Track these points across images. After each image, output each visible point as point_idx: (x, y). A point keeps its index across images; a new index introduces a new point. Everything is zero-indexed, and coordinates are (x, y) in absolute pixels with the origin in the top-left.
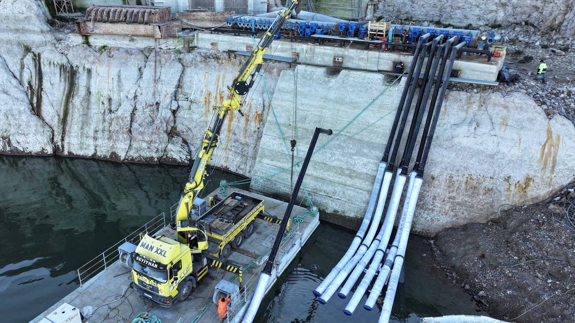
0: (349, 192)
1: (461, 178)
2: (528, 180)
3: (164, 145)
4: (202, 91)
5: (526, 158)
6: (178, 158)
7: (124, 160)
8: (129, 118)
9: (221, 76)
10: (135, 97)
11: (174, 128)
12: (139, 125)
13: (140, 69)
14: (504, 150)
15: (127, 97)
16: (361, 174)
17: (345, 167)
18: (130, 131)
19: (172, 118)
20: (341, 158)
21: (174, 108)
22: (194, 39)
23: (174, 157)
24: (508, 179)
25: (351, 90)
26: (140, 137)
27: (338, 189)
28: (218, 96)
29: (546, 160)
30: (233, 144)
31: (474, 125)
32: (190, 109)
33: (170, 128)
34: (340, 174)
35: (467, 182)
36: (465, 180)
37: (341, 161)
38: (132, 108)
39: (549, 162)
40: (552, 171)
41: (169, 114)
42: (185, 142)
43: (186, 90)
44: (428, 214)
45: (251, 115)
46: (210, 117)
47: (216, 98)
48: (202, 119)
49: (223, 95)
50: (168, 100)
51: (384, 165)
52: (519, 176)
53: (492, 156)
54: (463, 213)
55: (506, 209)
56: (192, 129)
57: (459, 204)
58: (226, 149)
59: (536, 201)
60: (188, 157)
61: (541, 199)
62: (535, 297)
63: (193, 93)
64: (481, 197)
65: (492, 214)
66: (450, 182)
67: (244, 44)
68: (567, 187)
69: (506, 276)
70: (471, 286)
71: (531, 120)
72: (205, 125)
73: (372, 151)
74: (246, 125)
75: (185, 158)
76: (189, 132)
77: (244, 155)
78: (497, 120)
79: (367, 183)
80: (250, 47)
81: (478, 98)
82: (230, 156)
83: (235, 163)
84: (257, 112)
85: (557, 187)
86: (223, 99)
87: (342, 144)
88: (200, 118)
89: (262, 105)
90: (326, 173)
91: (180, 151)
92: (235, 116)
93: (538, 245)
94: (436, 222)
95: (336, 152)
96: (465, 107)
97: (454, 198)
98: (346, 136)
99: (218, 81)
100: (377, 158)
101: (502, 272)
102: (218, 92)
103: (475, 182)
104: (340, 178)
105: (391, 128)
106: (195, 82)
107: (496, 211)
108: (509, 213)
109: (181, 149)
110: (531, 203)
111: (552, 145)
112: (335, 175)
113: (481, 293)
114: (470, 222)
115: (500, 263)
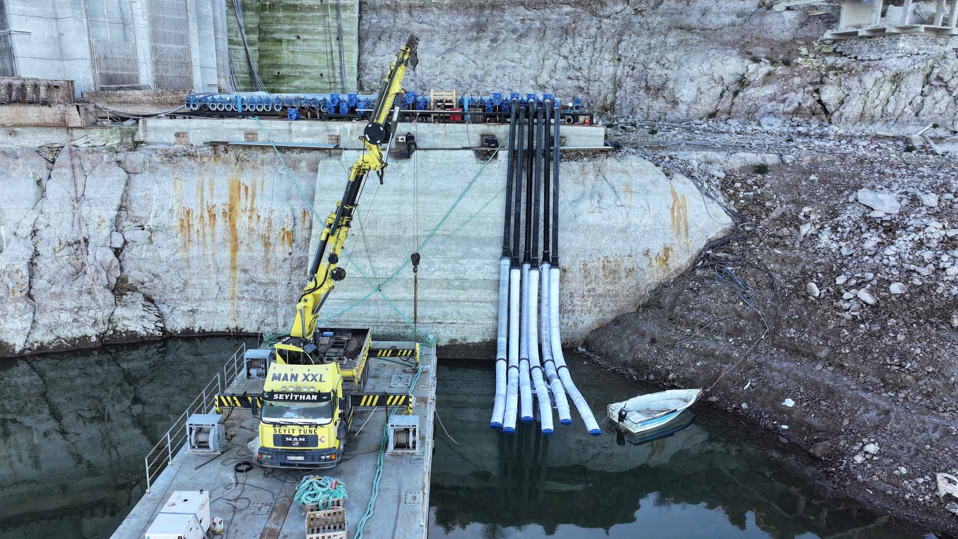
0: (466, 309)
1: (596, 264)
2: (667, 249)
3: (107, 312)
4: (171, 211)
5: (658, 226)
6: (139, 329)
7: (22, 351)
8: (25, 272)
9: (207, 181)
10: (35, 232)
11: (122, 280)
12: (49, 282)
13: (39, 182)
14: (635, 220)
15: (15, 234)
16: (476, 281)
17: (452, 277)
18: (30, 296)
19: (116, 262)
20: (443, 266)
21: (118, 245)
22: (137, 130)
23: (131, 329)
24: (647, 253)
25: (435, 174)
26: (56, 304)
27: (449, 309)
28: (206, 215)
29: (678, 225)
30: (245, 288)
31: (596, 198)
32: (151, 242)
33: (114, 281)
34: (447, 288)
35: (604, 267)
36: (601, 265)
37: (444, 270)
38: (31, 253)
39: (681, 226)
40: (687, 235)
41: (111, 255)
42: (148, 299)
43: (136, 210)
44: (568, 318)
45: (273, 236)
46: (194, 251)
47: (202, 217)
48: (179, 255)
49: (214, 211)
50: (106, 232)
51: (507, 262)
52: (657, 248)
53: (624, 230)
54: (609, 306)
55: (653, 288)
56: (162, 275)
57: (600, 296)
58: (232, 298)
59: (680, 272)
60: (158, 324)
61: (684, 269)
62: (727, 358)
63: (152, 215)
64: (624, 281)
65: (640, 298)
66: (585, 271)
67: (240, 129)
68: (704, 249)
69: (688, 350)
70: (655, 375)
71: (653, 183)
72: (185, 265)
73: (485, 248)
74: (267, 252)
75: (153, 327)
76: (156, 281)
77: (270, 301)
78: (621, 188)
79: (488, 292)
80: (252, 134)
81: (592, 167)
82: (242, 309)
83: (254, 317)
84: (284, 229)
85: (695, 252)
86: (215, 218)
87: (441, 247)
88: (174, 255)
89: (291, 217)
90: (426, 291)
91: (143, 317)
92: (242, 242)
93: (704, 310)
94: (580, 326)
95: (434, 260)
96: (581, 179)
97: (594, 289)
98: (444, 235)
99: (202, 191)
100: (494, 256)
101: (682, 348)
102: (205, 207)
103: (613, 264)
104: (448, 294)
105: (504, 215)
106: (154, 197)
107: (644, 293)
108: (660, 290)
109: (143, 313)
110: (676, 276)
111: (679, 208)
112: (441, 291)
113: (671, 376)
114: (618, 314)
115: (676, 341)
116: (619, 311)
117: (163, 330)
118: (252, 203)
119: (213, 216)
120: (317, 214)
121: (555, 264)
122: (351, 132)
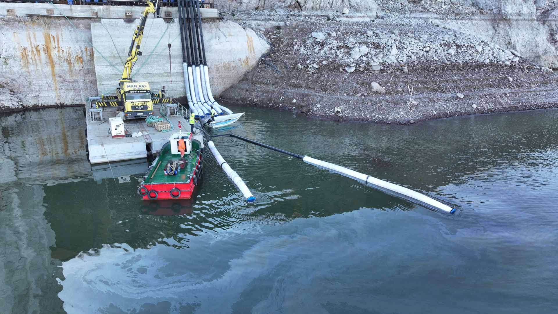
0: (171, 85)
1: (221, 65)
2: (247, 58)
4: (15, 48)
5: (243, 49)
6: (10, 105)
9: (31, 33)
14: (234, 47)
17: (163, 72)
20: (158, 67)
23: (6, 105)
24: (240, 60)
28: (34, 50)
29: (250, 48)
30: (62, 84)
31: (218, 38)
32: (7, 64)
34: (161, 77)
35: (224, 66)
37: (159, 69)
39: (251, 49)
40: (254, 52)
42: (12, 91)
45: (72, 60)
46: (32, 68)
47: (32, 51)
48: (23, 70)
49: (38, 48)
51: (185, 64)
52: (243, 58)
53: (230, 51)
54: (228, 81)
55: (244, 73)
56: (16, 79)
57: (224, 78)
58: (56, 90)
59: (253, 67)
60: (20, 103)
61: (254, 66)
62: (274, 91)
63: (4, 51)
64: (232, 71)
65: (239, 78)
66: (217, 68)
67: (44, 8)
68: (261, 58)
69: (260, 91)
70: (249, 101)
71: (239, 31)
72: (28, 74)
73: (175, 59)
74: (70, 67)
75: (17, 104)
76: (14, 82)
77: (76, 90)
78: (227, 34)
79: (179, 77)
80: (51, 11)
81: (214, 26)
82: (62, 94)
83: (69, 97)
84: (77, 56)
85: (258, 59)
86: (39, 52)
87: (156, 60)
88: (21, 70)
89: (80, 50)
90: (153, 78)
91: (12, 99)
92: (56, 63)
93: (264, 78)
94: (218, 90)
95: (154, 65)
96: (210, 31)
97: (221, 75)
98: (156, 54)
99: (30, 38)
100: (179, 63)
101: (258, 91)
102: (33, 46)
103: (227, 65)
104: (162, 79)
105: (181, 46)
106: (4, 42)
107: (240, 76)
108: (246, 74)
109: (11, 98)
110: (252, 68)
111: (250, 42)
112: (159, 78)
113: (255, 100)
114: (232, 85)
115: (255, 89)
116: (232, 83)
117: (22, 105)
118: (58, 44)
119: (38, 51)
120: (95, 47)
121: (205, 64)
122: (103, 10)
